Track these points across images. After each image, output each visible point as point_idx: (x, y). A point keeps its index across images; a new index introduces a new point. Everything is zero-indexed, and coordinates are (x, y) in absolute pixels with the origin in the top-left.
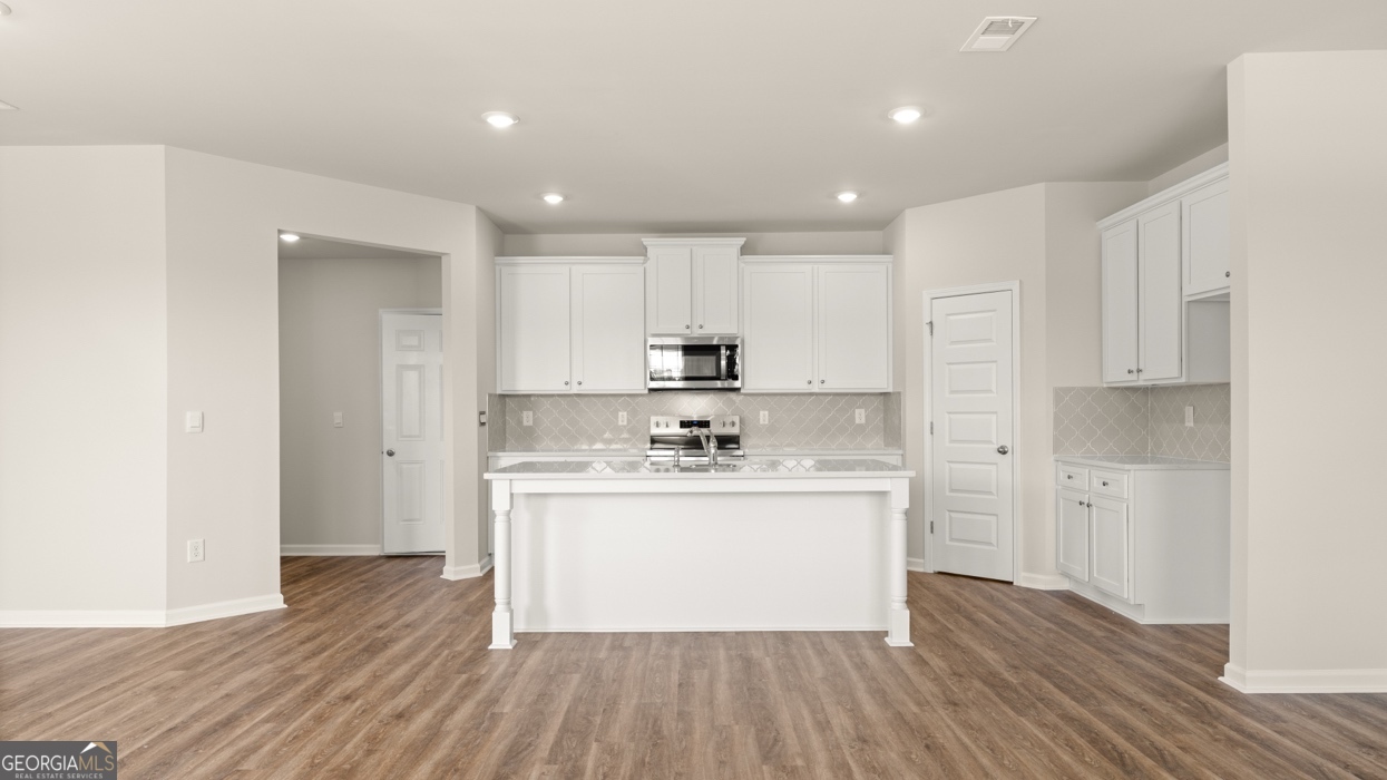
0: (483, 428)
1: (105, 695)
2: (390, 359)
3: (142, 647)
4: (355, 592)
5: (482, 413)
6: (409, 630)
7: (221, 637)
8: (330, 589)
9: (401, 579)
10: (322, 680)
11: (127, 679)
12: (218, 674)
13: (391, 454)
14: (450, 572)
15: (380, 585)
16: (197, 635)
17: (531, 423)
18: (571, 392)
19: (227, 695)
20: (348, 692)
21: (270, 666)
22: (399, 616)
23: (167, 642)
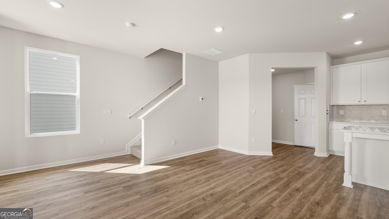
0: (327, 115)
1: (239, 170)
2: (297, 97)
3: (244, 159)
4: (290, 155)
5: (327, 110)
6: (310, 171)
7: (260, 160)
8: (283, 152)
9: (301, 153)
10: (288, 181)
11: (242, 167)
12: (261, 171)
13: (296, 120)
14: (317, 154)
15: (296, 154)
16: (255, 158)
17: (343, 113)
18: (361, 104)
19: (264, 178)
20: (297, 188)
21: (273, 172)
22: (305, 165)
23: (249, 159)
